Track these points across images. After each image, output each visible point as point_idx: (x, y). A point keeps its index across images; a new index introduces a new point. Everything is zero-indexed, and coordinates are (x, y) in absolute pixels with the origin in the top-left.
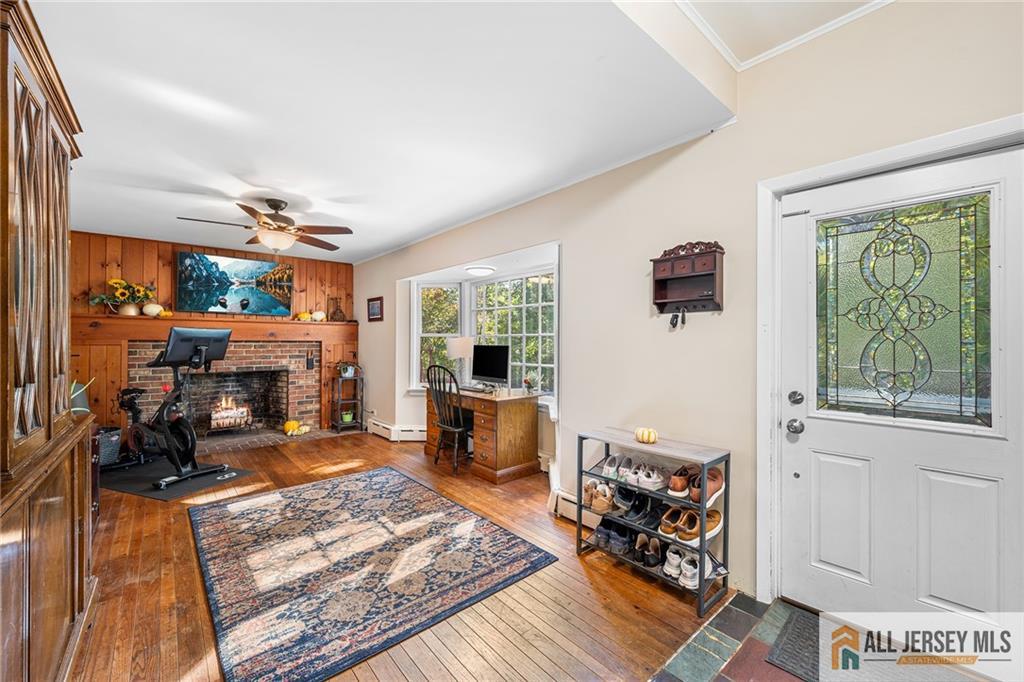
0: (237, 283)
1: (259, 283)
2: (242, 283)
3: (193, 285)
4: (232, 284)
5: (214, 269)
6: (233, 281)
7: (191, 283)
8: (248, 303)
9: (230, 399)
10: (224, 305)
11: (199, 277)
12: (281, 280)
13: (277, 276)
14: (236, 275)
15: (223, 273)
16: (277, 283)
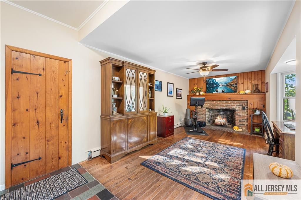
0: (221, 85)
1: (227, 85)
2: (222, 85)
3: (208, 86)
4: (220, 85)
5: (215, 81)
6: (220, 84)
7: (208, 85)
8: (224, 91)
9: (220, 116)
10: (217, 91)
11: (210, 84)
12: (233, 84)
13: (232, 83)
14: (221, 83)
15: (217, 82)
16: (232, 85)
